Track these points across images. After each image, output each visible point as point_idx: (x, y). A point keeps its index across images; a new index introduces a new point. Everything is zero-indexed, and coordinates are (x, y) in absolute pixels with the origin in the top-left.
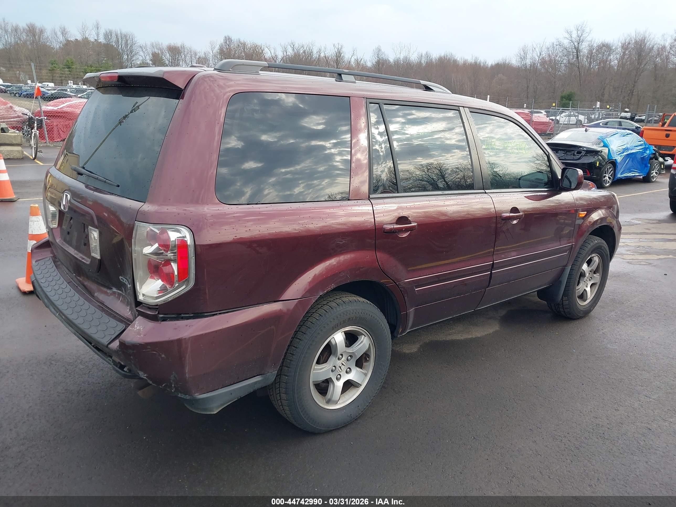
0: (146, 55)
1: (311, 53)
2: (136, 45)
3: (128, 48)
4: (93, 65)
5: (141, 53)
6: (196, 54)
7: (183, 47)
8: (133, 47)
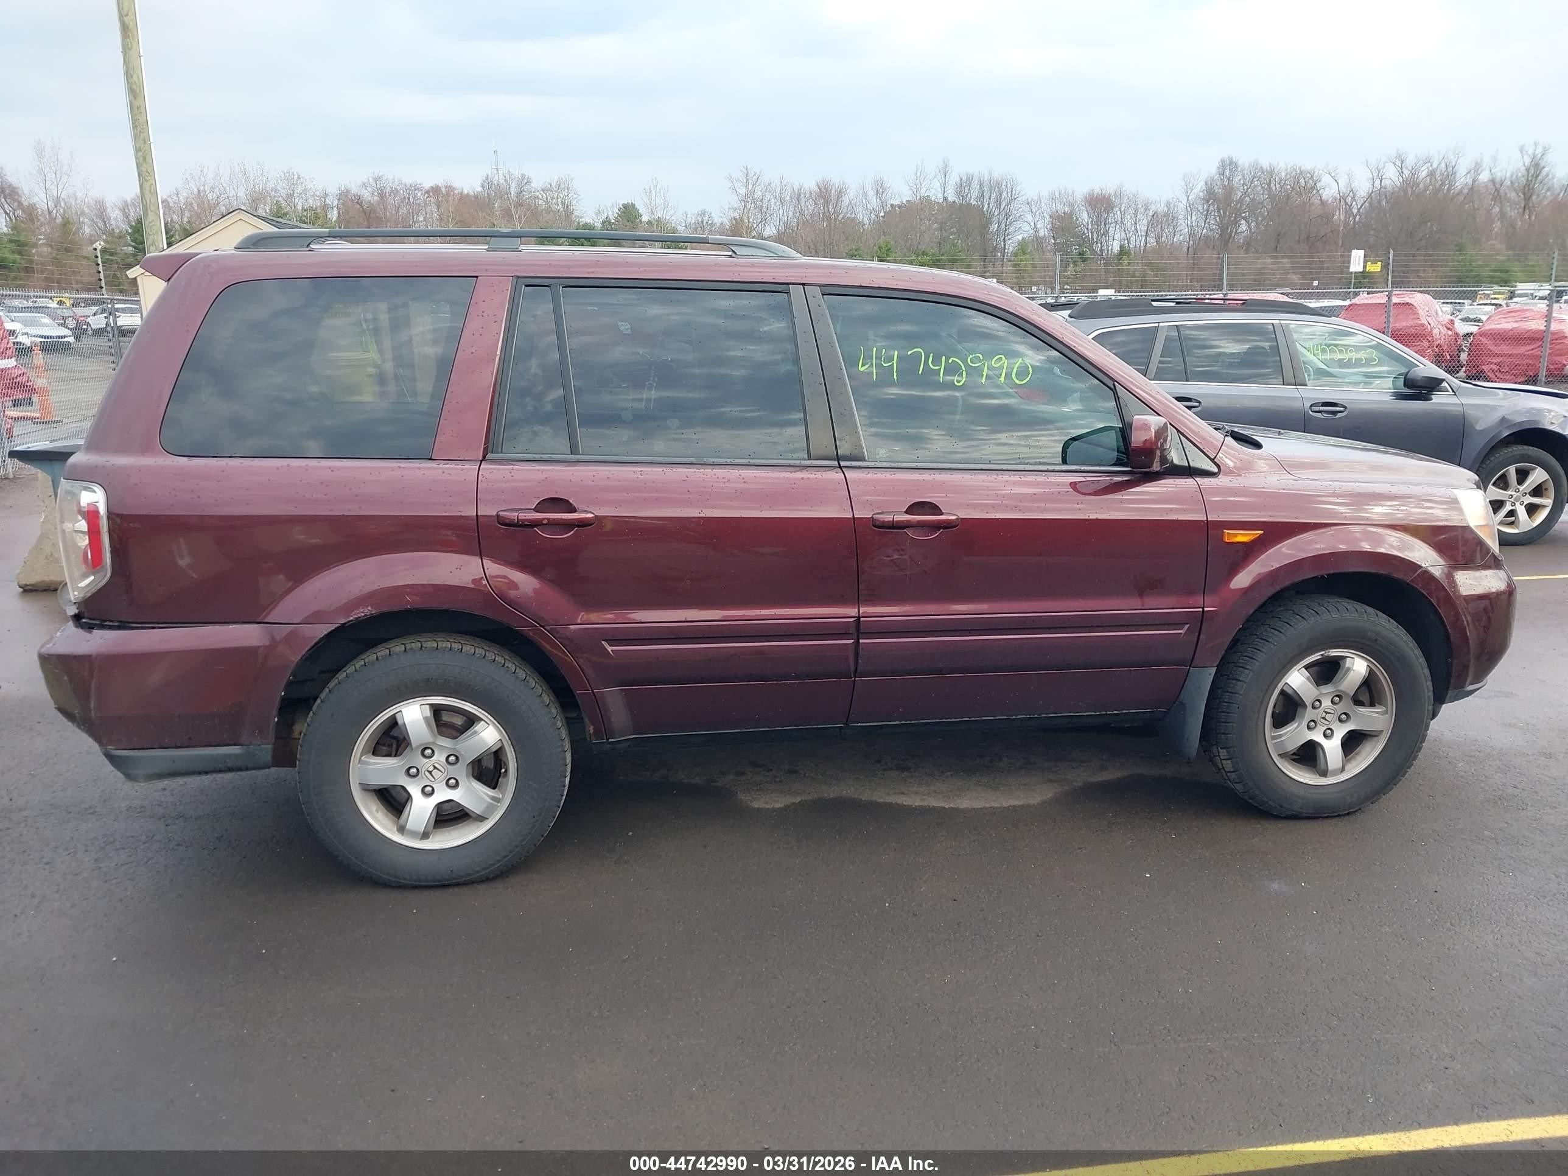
0: (1037, 219)
1: (1450, 175)
2: (1018, 199)
3: (1002, 207)
4: (927, 251)
5: (1029, 217)
6: (1147, 207)
7: (1120, 194)
8: (1012, 204)
